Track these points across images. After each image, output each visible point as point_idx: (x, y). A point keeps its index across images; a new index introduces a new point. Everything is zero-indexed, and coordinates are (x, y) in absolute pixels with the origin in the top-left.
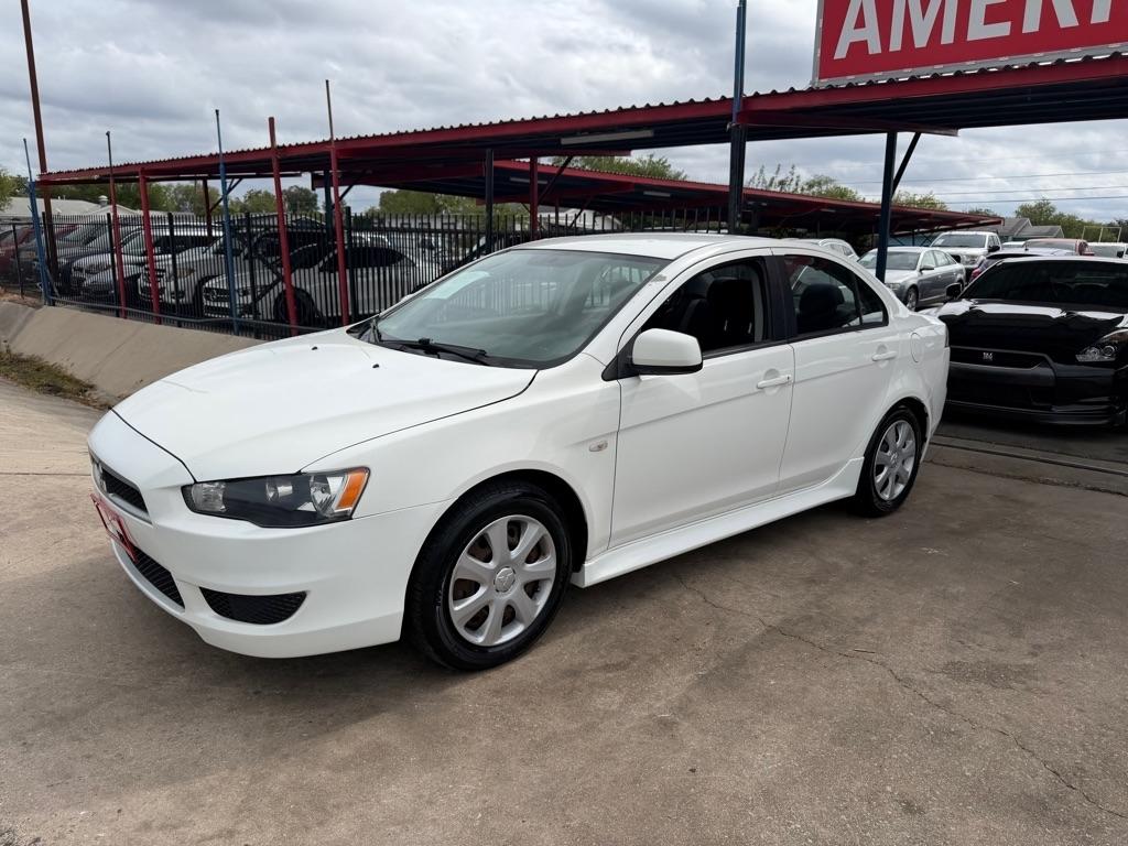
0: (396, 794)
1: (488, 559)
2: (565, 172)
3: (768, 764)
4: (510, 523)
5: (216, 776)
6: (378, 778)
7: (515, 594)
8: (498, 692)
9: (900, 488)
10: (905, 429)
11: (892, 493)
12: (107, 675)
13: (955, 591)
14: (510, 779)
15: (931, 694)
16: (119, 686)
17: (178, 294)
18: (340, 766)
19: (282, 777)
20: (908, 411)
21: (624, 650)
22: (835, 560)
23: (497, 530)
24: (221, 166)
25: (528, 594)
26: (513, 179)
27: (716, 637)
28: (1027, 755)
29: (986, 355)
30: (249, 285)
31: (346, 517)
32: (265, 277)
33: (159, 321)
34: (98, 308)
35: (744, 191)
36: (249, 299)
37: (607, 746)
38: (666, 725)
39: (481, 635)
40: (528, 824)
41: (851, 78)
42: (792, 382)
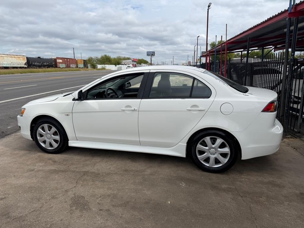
4: (49, 126)
7: (51, 140)
9: (220, 165)
10: (219, 141)
24: (215, 50)
25: (55, 142)
31: (22, 116)
39: (45, 146)
42: (138, 110)
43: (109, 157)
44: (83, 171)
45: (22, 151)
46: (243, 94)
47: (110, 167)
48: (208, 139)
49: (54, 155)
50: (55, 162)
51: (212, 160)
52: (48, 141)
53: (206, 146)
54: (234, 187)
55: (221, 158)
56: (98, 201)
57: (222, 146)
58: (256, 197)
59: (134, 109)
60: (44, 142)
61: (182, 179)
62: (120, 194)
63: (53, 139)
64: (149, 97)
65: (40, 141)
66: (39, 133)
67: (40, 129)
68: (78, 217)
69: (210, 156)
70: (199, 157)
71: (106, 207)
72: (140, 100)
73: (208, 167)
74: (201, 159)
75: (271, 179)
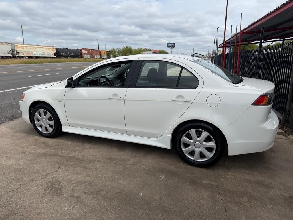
1: (41, 116)
31: (22, 101)
42: (124, 99)
43: (99, 144)
44: (69, 156)
45: (22, 134)
46: (233, 85)
47: (96, 154)
48: (193, 132)
49: (49, 139)
50: (47, 145)
51: (197, 154)
52: (44, 125)
53: (191, 139)
54: (215, 184)
55: (206, 152)
56: (72, 187)
57: (208, 140)
58: (237, 196)
59: (121, 98)
60: (41, 126)
61: (162, 171)
62: (96, 181)
63: (48, 124)
64: (135, 86)
65: (37, 125)
66: (37, 118)
67: (37, 114)
68: (48, 202)
69: (195, 150)
70: (183, 149)
71: (78, 194)
72: (126, 89)
73: (192, 161)
74: (186, 152)
75: (261, 178)
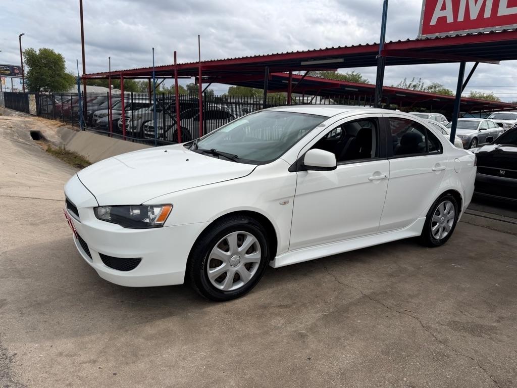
0: (170, 353)
1: (227, 250)
2: (305, 78)
3: (347, 360)
4: (239, 235)
5: (95, 336)
6: (164, 345)
7: (240, 268)
8: (227, 312)
9: (446, 234)
10: (449, 205)
11: (441, 236)
12: (62, 287)
13: (464, 286)
14: (222, 353)
15: (438, 335)
16: (66, 293)
17: (134, 128)
18: (149, 338)
19: (123, 340)
20: (451, 196)
21: (291, 299)
22: (406, 266)
23: (232, 238)
24: (154, 72)
25: (247, 268)
26: (283, 81)
27: (337, 297)
28: (482, 371)
29: (502, 172)
30: (162, 125)
31: (160, 226)
32: (170, 122)
33: (125, 139)
34: (100, 132)
35: (383, 88)
36: (162, 131)
37: (271, 342)
38: (302, 336)
39: (223, 285)
40: (225, 374)
41: (438, 35)
42: (388, 178)
51: (441, 231)
59: (386, 176)
63: (244, 263)
65: (213, 277)
69: (440, 227)
70: (433, 230)
